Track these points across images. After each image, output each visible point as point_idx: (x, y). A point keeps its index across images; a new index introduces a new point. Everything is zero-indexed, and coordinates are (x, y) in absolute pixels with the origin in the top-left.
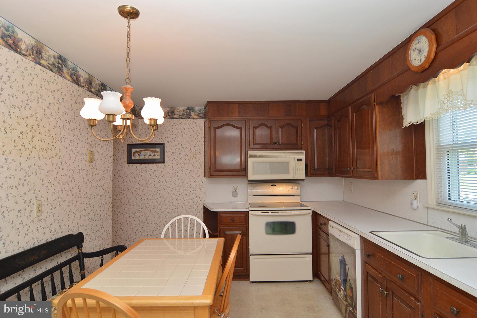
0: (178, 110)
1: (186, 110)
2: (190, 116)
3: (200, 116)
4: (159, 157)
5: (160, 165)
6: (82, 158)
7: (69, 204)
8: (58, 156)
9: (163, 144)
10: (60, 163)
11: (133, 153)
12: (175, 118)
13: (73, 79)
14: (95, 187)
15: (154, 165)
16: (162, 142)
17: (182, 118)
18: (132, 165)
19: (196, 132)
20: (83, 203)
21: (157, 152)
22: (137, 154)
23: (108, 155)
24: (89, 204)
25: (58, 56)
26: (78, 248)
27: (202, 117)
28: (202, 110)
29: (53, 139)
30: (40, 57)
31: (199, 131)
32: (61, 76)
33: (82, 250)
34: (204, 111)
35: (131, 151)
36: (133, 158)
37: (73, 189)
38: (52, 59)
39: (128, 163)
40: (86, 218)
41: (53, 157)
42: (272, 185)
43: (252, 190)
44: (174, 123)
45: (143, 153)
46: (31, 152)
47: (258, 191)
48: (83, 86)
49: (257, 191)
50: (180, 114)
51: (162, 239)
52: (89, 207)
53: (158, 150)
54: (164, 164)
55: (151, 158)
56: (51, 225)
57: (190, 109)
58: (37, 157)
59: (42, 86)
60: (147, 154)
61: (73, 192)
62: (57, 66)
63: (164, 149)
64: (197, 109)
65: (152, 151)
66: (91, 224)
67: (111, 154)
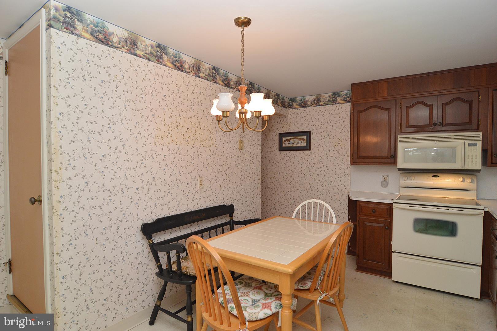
0: (324, 96)
1: (332, 96)
2: (336, 102)
3: (346, 101)
4: (305, 145)
5: (306, 152)
6: (234, 146)
7: (223, 182)
8: (214, 145)
9: (309, 132)
10: (216, 150)
11: (284, 141)
12: (321, 106)
13: (225, 83)
14: (245, 170)
15: (302, 152)
16: (309, 130)
17: (327, 105)
18: (283, 152)
19: (341, 117)
20: (235, 182)
21: (304, 139)
22: (287, 142)
23: (257, 144)
24: (240, 183)
25: (212, 67)
26: (230, 216)
27: (349, 102)
28: (348, 94)
29: (211, 132)
30: (199, 72)
31: (345, 116)
32: (215, 82)
33: (232, 218)
34: (351, 94)
35: (282, 139)
36: (284, 146)
37: (226, 170)
38: (208, 71)
39: (279, 151)
40: (238, 194)
41: (210, 146)
42: (434, 176)
43: (405, 180)
44: (320, 110)
45: (292, 141)
46: (195, 142)
47: (414, 182)
48: (233, 88)
49: (412, 182)
50: (326, 101)
51: (293, 218)
52: (240, 185)
53: (305, 137)
54: (310, 151)
55: (298, 145)
56: (210, 196)
57: (336, 94)
58: (199, 146)
59: (201, 93)
60: (295, 142)
61: (227, 173)
62: (211, 76)
63: (310, 136)
64: (343, 93)
65: (300, 139)
66: (242, 199)
67: (260, 142)
